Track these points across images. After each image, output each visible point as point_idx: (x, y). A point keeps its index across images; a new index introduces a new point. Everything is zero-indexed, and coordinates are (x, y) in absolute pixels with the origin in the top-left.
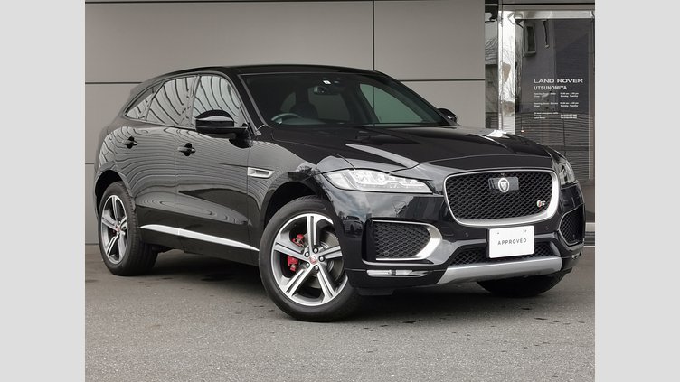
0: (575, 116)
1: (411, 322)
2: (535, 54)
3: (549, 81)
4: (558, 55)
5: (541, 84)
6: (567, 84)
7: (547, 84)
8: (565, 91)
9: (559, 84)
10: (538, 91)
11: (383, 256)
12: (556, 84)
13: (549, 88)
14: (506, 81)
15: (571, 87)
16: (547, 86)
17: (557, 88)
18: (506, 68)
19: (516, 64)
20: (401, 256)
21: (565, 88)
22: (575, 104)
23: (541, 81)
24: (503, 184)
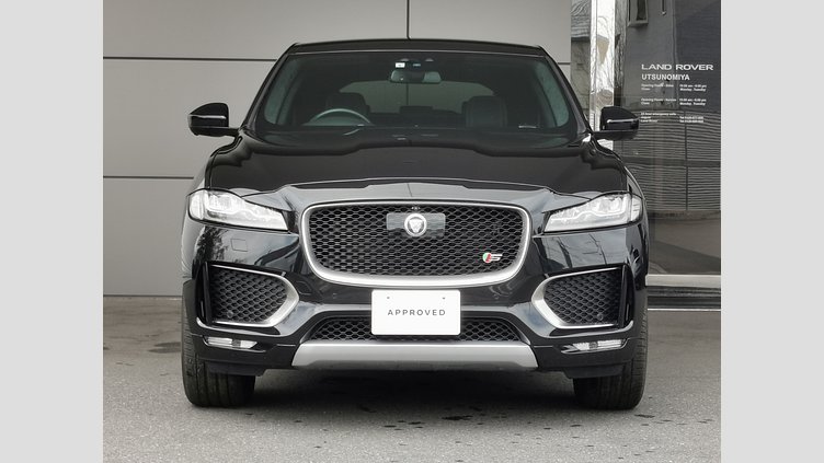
0: (700, 119)
1: (456, 419)
2: (646, 25)
3: (664, 67)
4: (679, 26)
5: (652, 71)
6: (690, 72)
7: (660, 72)
8: (686, 82)
9: (680, 72)
10: (647, 81)
11: (224, 318)
12: (675, 71)
13: (664, 77)
14: (602, 62)
15: (696, 77)
16: (661, 74)
17: (676, 77)
18: (602, 42)
19: (617, 38)
20: (246, 320)
21: (687, 77)
22: (701, 102)
23: (652, 67)
24: (415, 224)
